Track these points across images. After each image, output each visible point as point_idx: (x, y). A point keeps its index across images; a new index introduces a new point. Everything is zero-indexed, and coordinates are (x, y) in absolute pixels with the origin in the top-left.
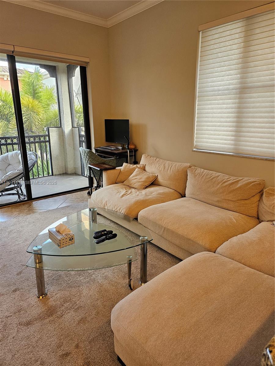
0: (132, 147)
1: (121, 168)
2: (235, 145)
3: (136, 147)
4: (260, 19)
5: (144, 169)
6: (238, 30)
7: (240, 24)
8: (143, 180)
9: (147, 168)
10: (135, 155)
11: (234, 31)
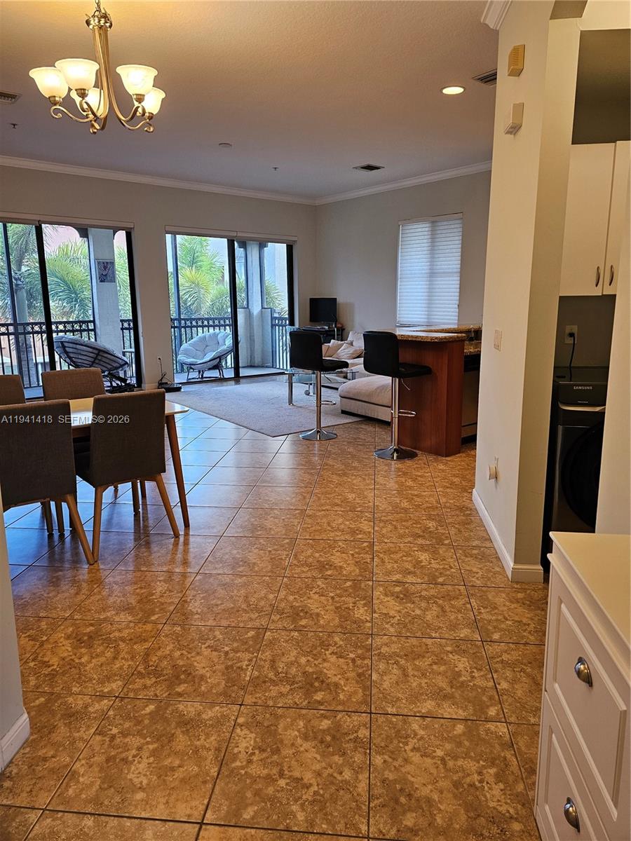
0: (339, 325)
1: (330, 344)
2: (428, 318)
3: (343, 326)
4: (439, 224)
5: (351, 344)
6: (427, 229)
7: (427, 225)
8: (351, 352)
9: (354, 344)
10: (342, 335)
11: (424, 229)
